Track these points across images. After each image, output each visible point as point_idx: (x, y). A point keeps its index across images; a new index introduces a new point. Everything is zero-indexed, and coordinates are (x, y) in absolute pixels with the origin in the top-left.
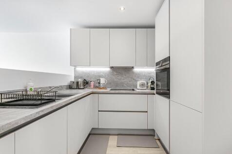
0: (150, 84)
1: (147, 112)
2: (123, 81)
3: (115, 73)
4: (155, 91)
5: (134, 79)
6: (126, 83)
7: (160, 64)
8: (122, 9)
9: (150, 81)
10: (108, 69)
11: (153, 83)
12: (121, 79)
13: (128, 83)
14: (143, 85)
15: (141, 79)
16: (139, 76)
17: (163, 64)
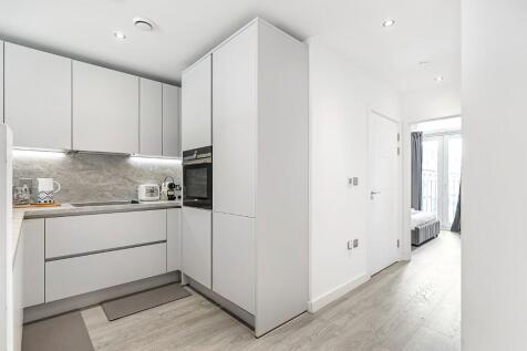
0: (165, 189)
1: (165, 241)
2: (102, 184)
3: (81, 167)
4: (181, 202)
5: (130, 180)
6: (111, 189)
7: (192, 155)
8: (120, 36)
9: (167, 183)
10: (61, 156)
11: (172, 186)
12: (97, 181)
13: (114, 189)
14: (152, 191)
15: (147, 179)
16: (142, 173)
17: (200, 156)
